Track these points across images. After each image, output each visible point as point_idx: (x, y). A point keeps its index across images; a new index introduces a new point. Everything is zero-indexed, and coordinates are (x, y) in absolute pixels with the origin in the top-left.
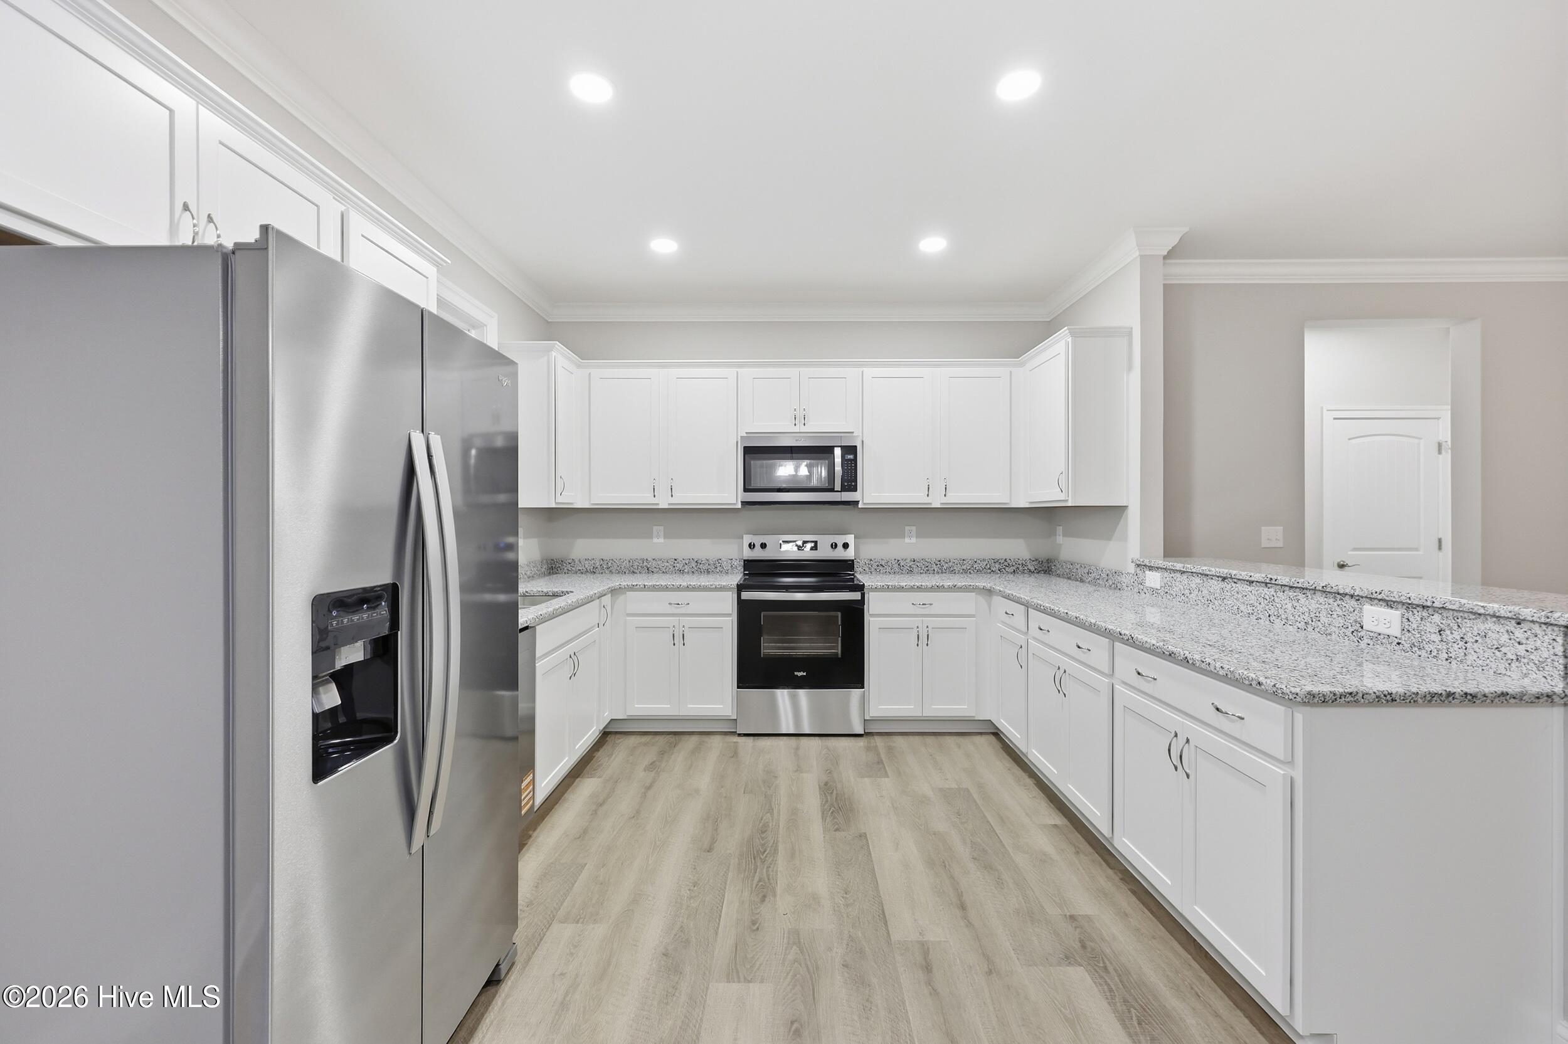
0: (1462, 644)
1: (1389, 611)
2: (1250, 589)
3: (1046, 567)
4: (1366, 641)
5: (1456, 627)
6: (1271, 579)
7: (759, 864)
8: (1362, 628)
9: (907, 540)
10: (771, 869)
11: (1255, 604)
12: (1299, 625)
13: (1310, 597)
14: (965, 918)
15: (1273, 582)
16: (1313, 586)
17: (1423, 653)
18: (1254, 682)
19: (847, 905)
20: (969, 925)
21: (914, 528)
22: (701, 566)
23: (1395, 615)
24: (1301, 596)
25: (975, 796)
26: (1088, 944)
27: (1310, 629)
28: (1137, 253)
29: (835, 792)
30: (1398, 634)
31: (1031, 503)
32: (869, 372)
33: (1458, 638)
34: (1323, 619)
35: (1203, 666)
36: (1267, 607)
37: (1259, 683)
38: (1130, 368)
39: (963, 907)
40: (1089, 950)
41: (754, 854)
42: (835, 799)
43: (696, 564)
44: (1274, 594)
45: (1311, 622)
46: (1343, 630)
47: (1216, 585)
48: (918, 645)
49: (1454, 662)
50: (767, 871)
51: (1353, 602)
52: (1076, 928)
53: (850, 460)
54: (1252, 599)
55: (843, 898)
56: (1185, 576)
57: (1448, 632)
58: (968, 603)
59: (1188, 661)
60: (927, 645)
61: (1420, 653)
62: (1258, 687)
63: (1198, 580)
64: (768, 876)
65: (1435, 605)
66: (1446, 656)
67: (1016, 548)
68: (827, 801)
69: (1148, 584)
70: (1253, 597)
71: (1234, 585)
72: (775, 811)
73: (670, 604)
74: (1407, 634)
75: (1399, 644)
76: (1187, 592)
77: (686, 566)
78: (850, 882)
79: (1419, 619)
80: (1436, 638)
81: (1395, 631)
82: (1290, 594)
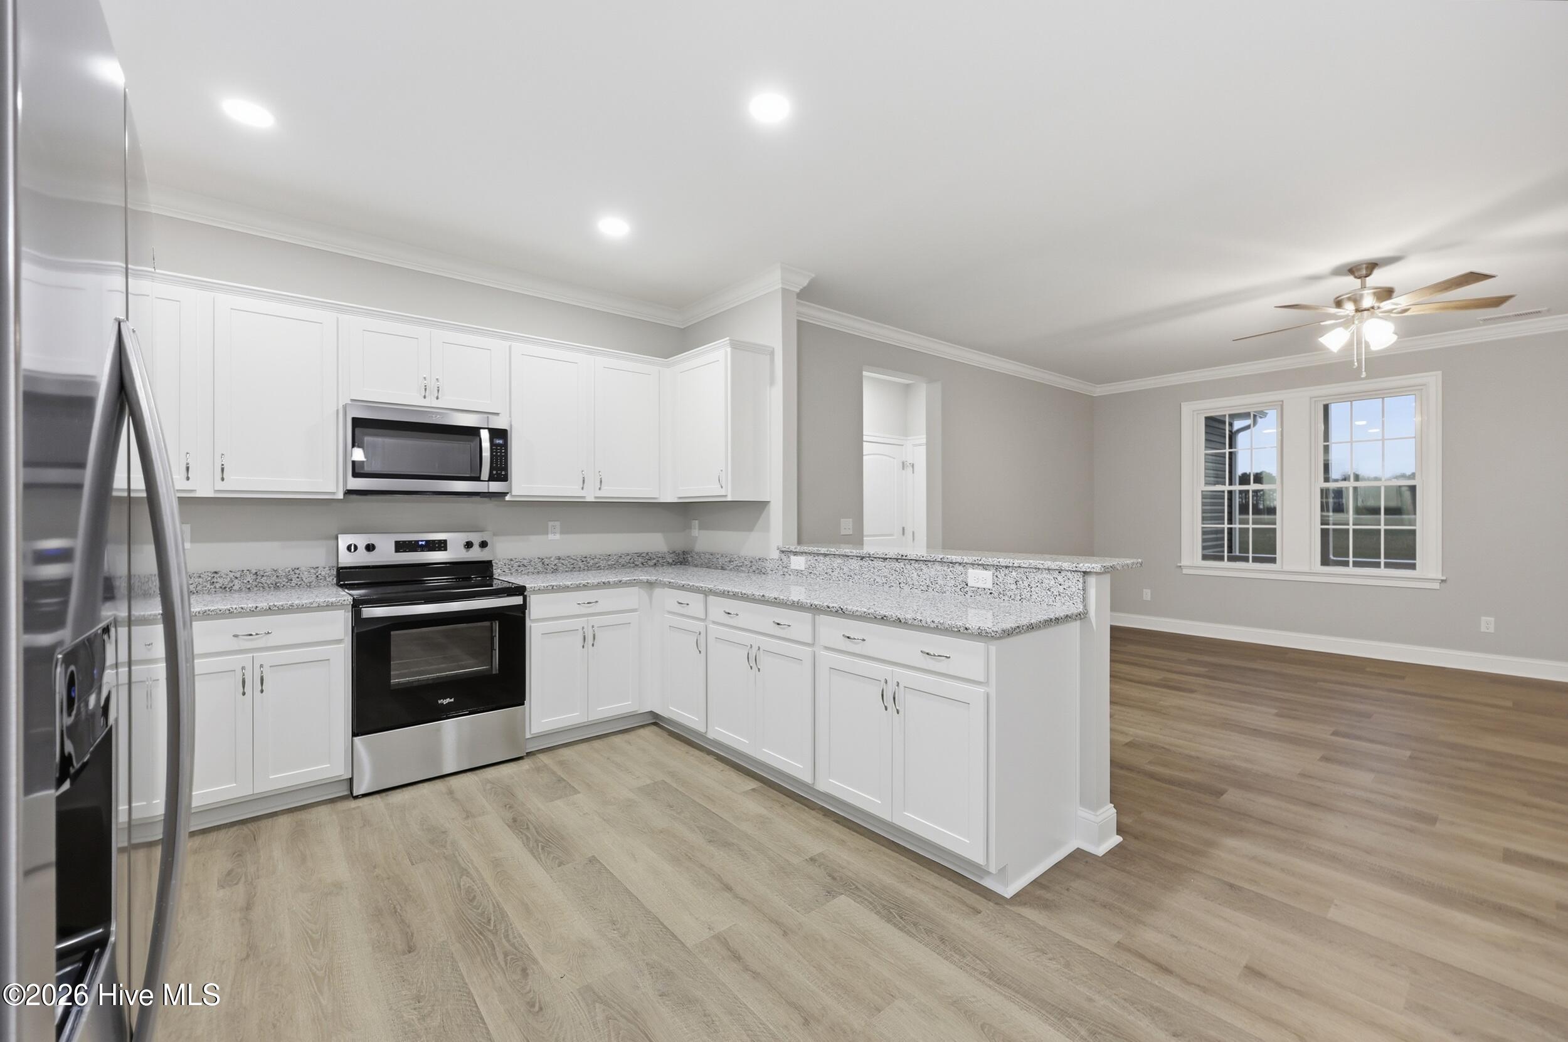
0: (1029, 589)
1: (985, 572)
2: (884, 565)
3: (682, 559)
4: (970, 594)
5: (1025, 578)
6: (902, 556)
7: (491, 937)
8: (967, 585)
9: (551, 537)
10: (511, 937)
11: (888, 576)
12: (923, 588)
13: (930, 567)
14: (736, 896)
15: (904, 557)
16: (934, 559)
17: (1006, 598)
18: (962, 628)
19: (624, 936)
20: (744, 901)
21: (558, 524)
22: (263, 580)
23: (988, 575)
24: (924, 567)
25: (675, 785)
26: (836, 875)
27: (931, 590)
28: (780, 286)
29: (531, 827)
30: (990, 586)
31: (680, 498)
32: (518, 347)
33: (1027, 585)
34: (939, 582)
35: (916, 623)
36: (898, 577)
37: (966, 629)
38: (772, 382)
39: (729, 888)
40: (838, 878)
41: (478, 930)
42: (536, 834)
43: (254, 577)
44: (904, 567)
45: (930, 584)
46: (954, 588)
47: (855, 564)
48: (583, 647)
49: (1024, 601)
50: (509, 941)
51: (961, 568)
52: (819, 866)
53: (499, 445)
54: (885, 572)
55: (614, 930)
56: (827, 559)
57: (1021, 582)
58: (631, 597)
59: (900, 621)
60: (593, 645)
61: (1003, 598)
62: (965, 631)
63: (839, 561)
64: (513, 945)
65: (1014, 565)
66: (1020, 598)
67: (655, 542)
68: (528, 838)
69: (793, 567)
70: (886, 570)
71: (870, 562)
72: (472, 872)
73: (236, 636)
74: (996, 586)
75: (991, 593)
76: (830, 571)
77: (236, 581)
78: (611, 911)
79: (1003, 575)
80: (1013, 587)
81: (989, 585)
82: (916, 565)
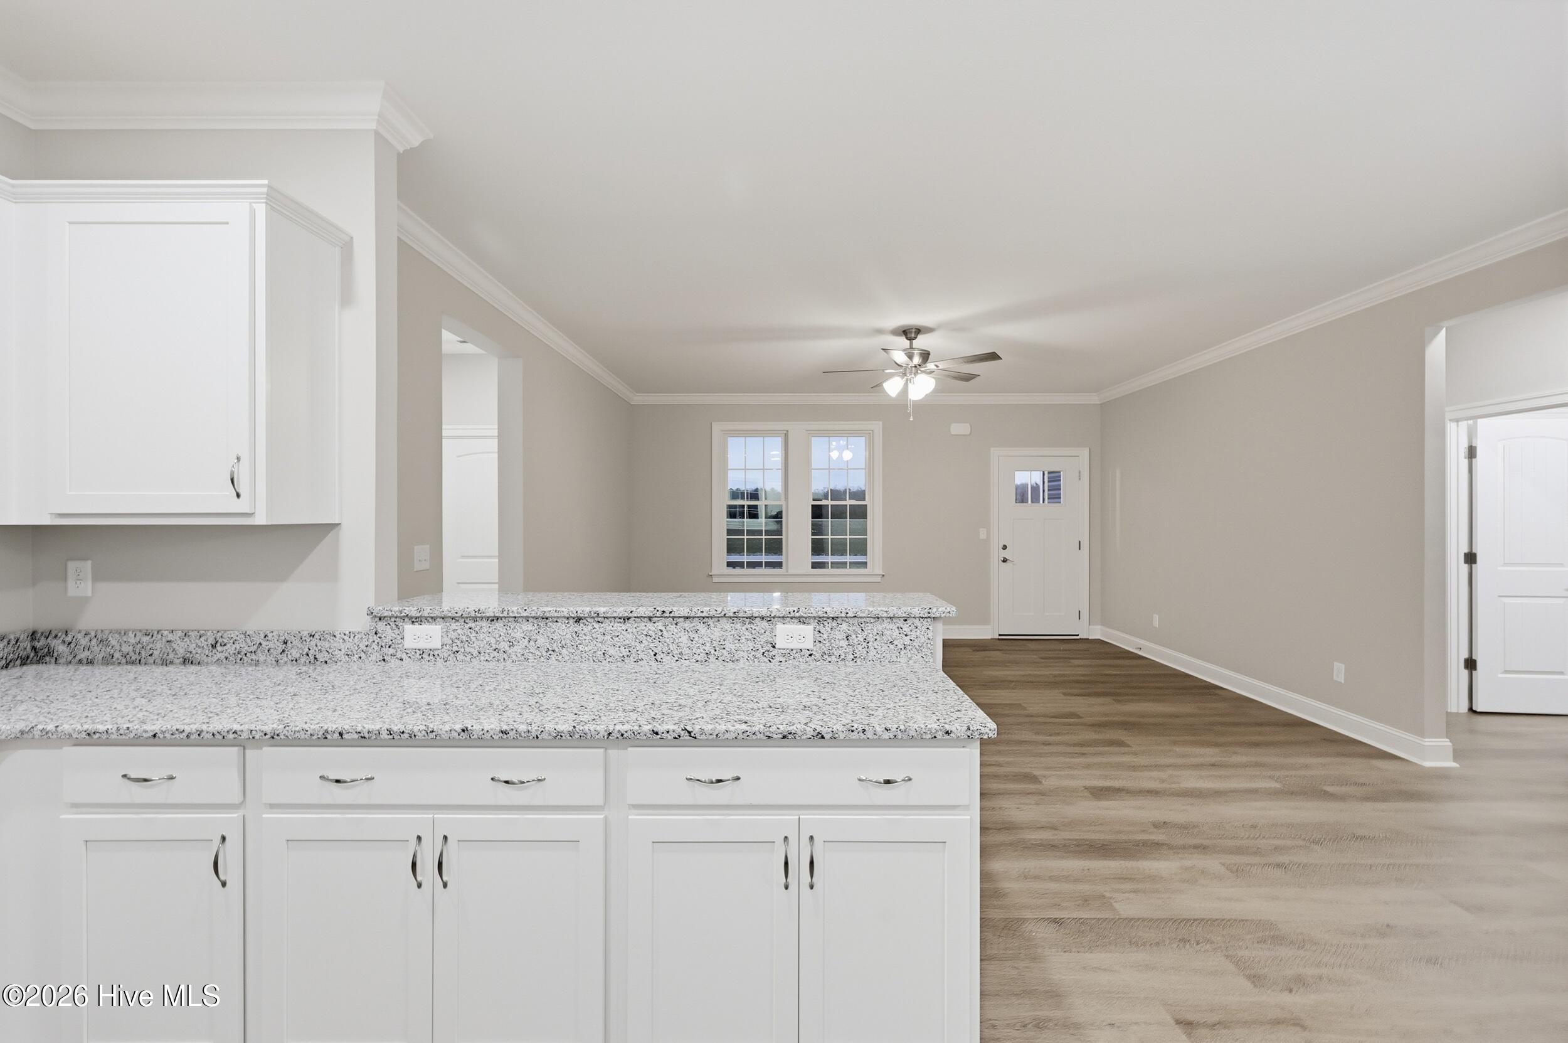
0: (865, 644)
1: (802, 626)
2: (624, 627)
4: (778, 659)
5: (860, 631)
6: (664, 612)
8: (774, 647)
11: (633, 644)
12: (699, 658)
13: (712, 625)
15: (667, 615)
16: (723, 613)
17: (833, 659)
23: (808, 630)
24: (702, 628)
27: (713, 659)
30: (810, 646)
33: (862, 640)
34: (728, 646)
36: (652, 645)
44: (663, 628)
45: (713, 652)
46: (753, 653)
47: (564, 631)
49: (858, 660)
51: (764, 623)
54: (629, 639)
56: (499, 625)
57: (854, 636)
61: (829, 659)
63: (527, 627)
65: (848, 615)
66: (852, 657)
69: (409, 643)
70: (630, 636)
71: (597, 625)
74: (819, 645)
75: (811, 655)
76: (504, 645)
79: (829, 629)
80: (844, 643)
81: (808, 644)
82: (686, 625)
